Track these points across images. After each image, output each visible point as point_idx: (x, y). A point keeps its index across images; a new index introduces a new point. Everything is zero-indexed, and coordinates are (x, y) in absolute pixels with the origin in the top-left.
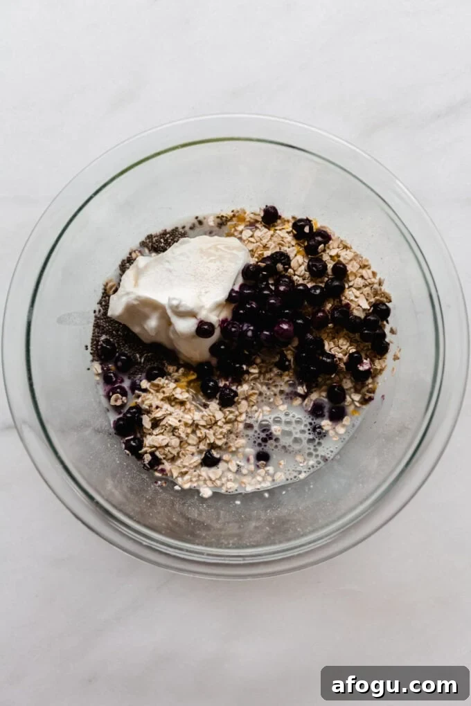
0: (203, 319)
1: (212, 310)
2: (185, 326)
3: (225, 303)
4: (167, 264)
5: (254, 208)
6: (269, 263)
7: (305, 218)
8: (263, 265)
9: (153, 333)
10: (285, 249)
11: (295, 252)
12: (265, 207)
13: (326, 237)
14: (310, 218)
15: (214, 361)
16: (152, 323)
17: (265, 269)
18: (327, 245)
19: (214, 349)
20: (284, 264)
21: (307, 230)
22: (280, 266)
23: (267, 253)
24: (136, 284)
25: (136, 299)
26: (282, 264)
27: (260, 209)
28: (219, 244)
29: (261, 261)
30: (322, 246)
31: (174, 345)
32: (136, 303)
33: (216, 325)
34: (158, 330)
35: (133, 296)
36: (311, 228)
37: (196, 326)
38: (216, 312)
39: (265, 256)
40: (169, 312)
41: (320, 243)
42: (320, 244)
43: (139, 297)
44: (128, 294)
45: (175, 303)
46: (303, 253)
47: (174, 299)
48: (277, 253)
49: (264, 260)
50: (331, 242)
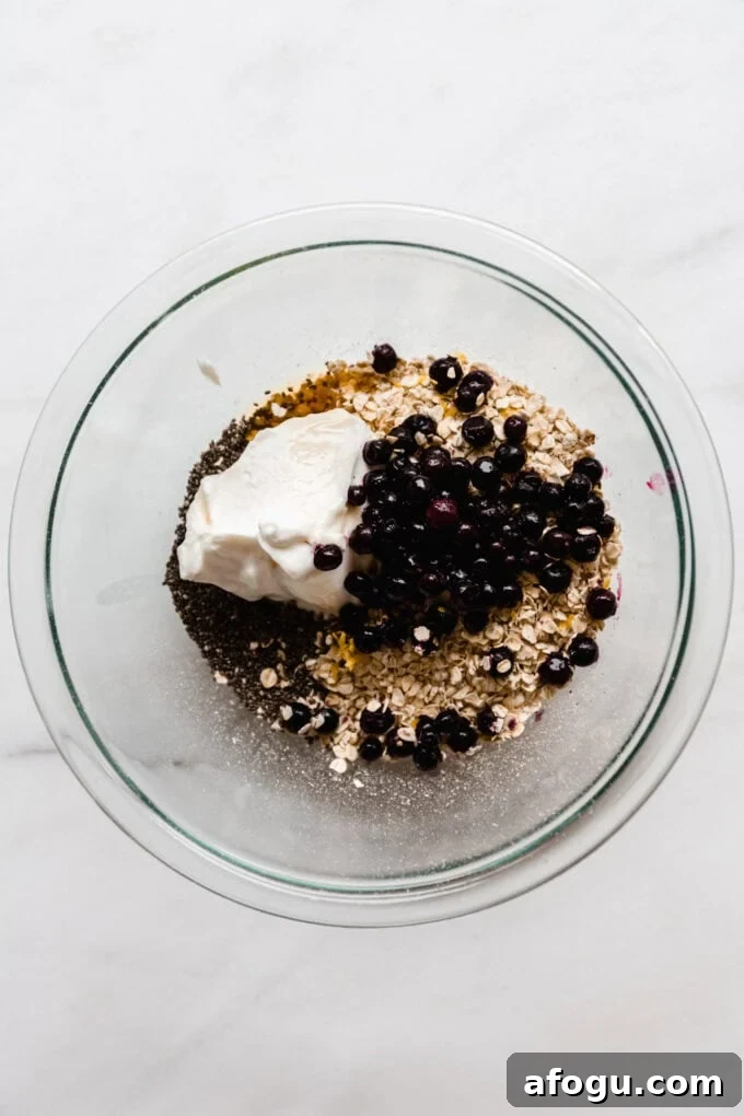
0: (318, 543)
1: (330, 525)
2: (297, 561)
3: (346, 509)
4: (247, 476)
5: (359, 355)
6: (402, 435)
7: (446, 357)
8: (393, 439)
9: (254, 586)
10: (425, 410)
11: (442, 412)
12: (373, 349)
13: (484, 381)
14: (453, 355)
15: (355, 600)
16: (250, 570)
17: (397, 445)
18: (489, 393)
19: (350, 583)
20: (426, 432)
21: (451, 373)
22: (420, 437)
23: (399, 421)
24: (208, 520)
25: (215, 543)
26: (423, 432)
27: (368, 354)
28: (318, 425)
29: (390, 434)
30: (481, 395)
31: (290, 594)
32: (214, 548)
33: (343, 545)
34: (260, 579)
35: (208, 539)
36: (459, 371)
37: (312, 557)
38: (337, 526)
39: (396, 425)
40: (265, 547)
41: (477, 392)
42: (478, 394)
43: (218, 537)
44: (201, 537)
45: (269, 530)
46: (454, 410)
47: (267, 525)
48: (412, 417)
49: (394, 432)
50: (494, 387)
